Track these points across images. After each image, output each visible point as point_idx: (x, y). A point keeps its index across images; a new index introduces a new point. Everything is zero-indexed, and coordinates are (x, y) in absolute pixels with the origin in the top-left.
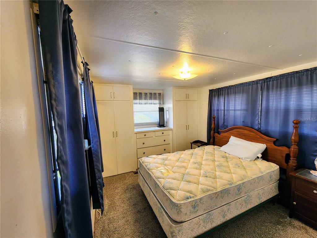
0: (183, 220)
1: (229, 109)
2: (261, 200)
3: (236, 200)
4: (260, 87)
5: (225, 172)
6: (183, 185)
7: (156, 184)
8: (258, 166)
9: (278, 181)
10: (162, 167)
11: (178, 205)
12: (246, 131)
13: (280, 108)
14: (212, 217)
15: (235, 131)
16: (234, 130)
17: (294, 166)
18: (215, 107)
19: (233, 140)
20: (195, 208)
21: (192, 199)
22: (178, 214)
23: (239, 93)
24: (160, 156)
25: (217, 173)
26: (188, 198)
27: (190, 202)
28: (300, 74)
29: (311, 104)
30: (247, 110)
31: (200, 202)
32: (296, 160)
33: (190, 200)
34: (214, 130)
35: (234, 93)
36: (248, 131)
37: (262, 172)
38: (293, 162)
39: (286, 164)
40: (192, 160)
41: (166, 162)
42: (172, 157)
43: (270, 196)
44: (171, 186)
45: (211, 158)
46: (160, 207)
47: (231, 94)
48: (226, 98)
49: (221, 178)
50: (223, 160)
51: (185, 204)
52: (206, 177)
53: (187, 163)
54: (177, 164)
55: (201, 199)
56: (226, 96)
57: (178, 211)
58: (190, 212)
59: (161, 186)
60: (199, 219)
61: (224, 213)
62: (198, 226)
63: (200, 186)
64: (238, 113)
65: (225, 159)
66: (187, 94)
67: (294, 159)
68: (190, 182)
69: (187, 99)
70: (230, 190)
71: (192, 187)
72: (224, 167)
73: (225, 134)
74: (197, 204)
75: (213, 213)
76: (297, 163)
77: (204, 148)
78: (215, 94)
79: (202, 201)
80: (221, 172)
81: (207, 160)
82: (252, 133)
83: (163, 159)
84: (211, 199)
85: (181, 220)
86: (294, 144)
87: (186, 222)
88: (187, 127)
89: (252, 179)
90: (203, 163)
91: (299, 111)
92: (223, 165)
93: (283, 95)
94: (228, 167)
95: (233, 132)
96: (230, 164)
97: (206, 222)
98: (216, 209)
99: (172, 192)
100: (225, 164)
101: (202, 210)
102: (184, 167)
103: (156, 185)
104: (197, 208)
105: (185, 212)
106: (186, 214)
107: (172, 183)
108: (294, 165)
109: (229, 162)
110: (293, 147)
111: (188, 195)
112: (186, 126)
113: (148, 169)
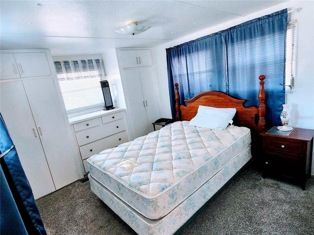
0: (162, 215)
1: (193, 72)
2: (237, 168)
3: (214, 176)
4: (224, 41)
5: (199, 148)
6: (154, 175)
7: (119, 184)
8: (231, 133)
9: (251, 145)
10: (123, 161)
11: (153, 201)
12: (214, 96)
13: (246, 63)
14: (193, 201)
15: (203, 99)
16: (202, 97)
17: (263, 126)
18: (176, 71)
19: (202, 109)
20: (173, 197)
21: (169, 188)
22: (155, 210)
23: (202, 49)
24: (116, 149)
25: (191, 152)
26: (164, 189)
27: (167, 191)
28: (262, 21)
29: (274, 55)
30: (212, 71)
31: (177, 189)
32: (264, 119)
34: (179, 102)
35: (196, 50)
36: (216, 97)
37: (236, 140)
38: (262, 122)
39: (256, 125)
40: (159, 144)
41: (126, 154)
42: (133, 145)
43: (245, 163)
44: (140, 181)
45: (181, 136)
46: (131, 210)
47: (193, 52)
48: (188, 57)
49: (196, 156)
50: (194, 135)
51: (161, 197)
52: (180, 158)
53: (153, 148)
54: (141, 153)
55: (178, 185)
56: (188, 55)
57: (154, 207)
58: (169, 204)
59: (127, 186)
60: (180, 208)
61: (205, 193)
62: (179, 216)
63: (175, 171)
64: (204, 76)
65: (196, 134)
66: (138, 58)
67: (263, 118)
68: (162, 170)
69: (139, 65)
70: (207, 166)
71: (166, 174)
72: (197, 143)
73: (193, 104)
74: (174, 192)
75: (193, 197)
76: (266, 122)
77: (171, 127)
78: (174, 53)
79: (179, 187)
80: (194, 149)
81: (176, 139)
82: (221, 98)
83: (122, 151)
84: (190, 182)
85: (159, 216)
86: (262, 103)
87: (166, 216)
88: (145, 104)
89: (227, 148)
90: (173, 143)
91: (264, 65)
92: (195, 141)
93: (248, 47)
94: (202, 141)
95: (201, 100)
96: (202, 138)
97: (188, 208)
98: (196, 192)
99: (143, 187)
100: (198, 139)
101: (181, 196)
102: (151, 154)
103: (120, 186)
104: (176, 196)
105: (163, 206)
107: (140, 177)
108: (263, 124)
109: (201, 136)
110: (260, 106)
111: (163, 184)
112: (144, 102)
113: (104, 169)
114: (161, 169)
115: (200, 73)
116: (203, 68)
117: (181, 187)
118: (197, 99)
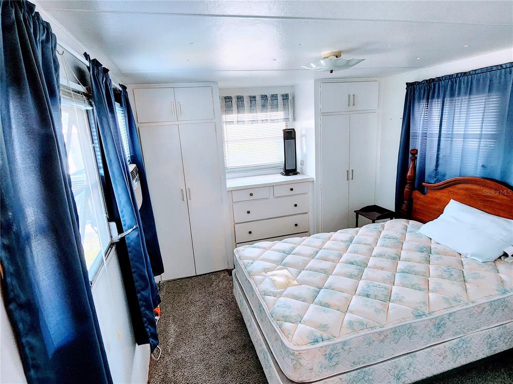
0: (304, 379)
5: (413, 287)
6: (312, 312)
7: (260, 305)
11: (294, 353)
14: (370, 377)
15: (459, 189)
16: (459, 186)
18: (419, 127)
19: (454, 209)
20: (331, 359)
21: (326, 343)
22: (295, 368)
24: (278, 245)
25: (395, 289)
26: (316, 341)
27: (322, 347)
30: (495, 137)
31: (342, 348)
33: (321, 344)
40: (339, 267)
44: (287, 313)
45: (393, 251)
46: (266, 350)
49: (400, 300)
51: (308, 352)
52: (368, 296)
55: (344, 343)
57: (294, 363)
58: (321, 367)
59: (268, 313)
63: (349, 316)
64: (473, 144)
68: (328, 307)
70: (416, 327)
71: (330, 317)
72: (415, 274)
73: (438, 194)
74: (335, 352)
75: (371, 370)
77: (383, 227)
78: (420, 93)
79: (346, 348)
80: (404, 286)
81: (381, 255)
84: (369, 344)
92: (413, 271)
94: (426, 275)
95: (456, 191)
96: (431, 267)
98: (381, 364)
99: (287, 325)
100: (421, 268)
101: (347, 362)
103: (261, 308)
104: (335, 359)
105: (309, 367)
106: (311, 369)
107: (289, 307)
109: (431, 263)
111: (319, 333)
113: (249, 273)
114: (327, 305)
115: (465, 137)
116: (475, 128)
117: (350, 348)
118: (449, 186)
